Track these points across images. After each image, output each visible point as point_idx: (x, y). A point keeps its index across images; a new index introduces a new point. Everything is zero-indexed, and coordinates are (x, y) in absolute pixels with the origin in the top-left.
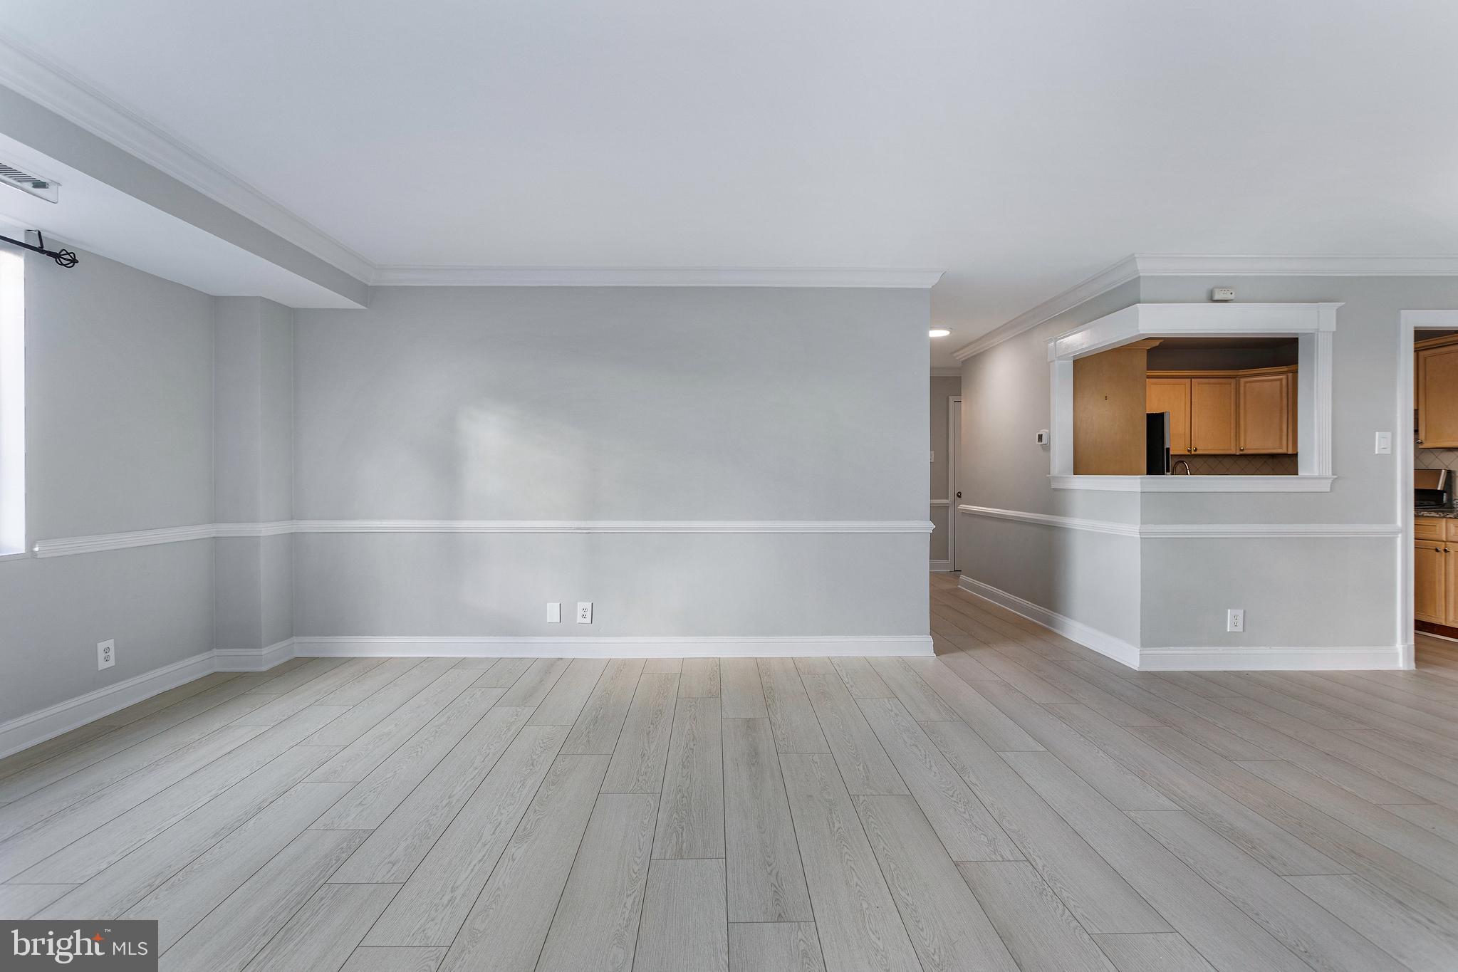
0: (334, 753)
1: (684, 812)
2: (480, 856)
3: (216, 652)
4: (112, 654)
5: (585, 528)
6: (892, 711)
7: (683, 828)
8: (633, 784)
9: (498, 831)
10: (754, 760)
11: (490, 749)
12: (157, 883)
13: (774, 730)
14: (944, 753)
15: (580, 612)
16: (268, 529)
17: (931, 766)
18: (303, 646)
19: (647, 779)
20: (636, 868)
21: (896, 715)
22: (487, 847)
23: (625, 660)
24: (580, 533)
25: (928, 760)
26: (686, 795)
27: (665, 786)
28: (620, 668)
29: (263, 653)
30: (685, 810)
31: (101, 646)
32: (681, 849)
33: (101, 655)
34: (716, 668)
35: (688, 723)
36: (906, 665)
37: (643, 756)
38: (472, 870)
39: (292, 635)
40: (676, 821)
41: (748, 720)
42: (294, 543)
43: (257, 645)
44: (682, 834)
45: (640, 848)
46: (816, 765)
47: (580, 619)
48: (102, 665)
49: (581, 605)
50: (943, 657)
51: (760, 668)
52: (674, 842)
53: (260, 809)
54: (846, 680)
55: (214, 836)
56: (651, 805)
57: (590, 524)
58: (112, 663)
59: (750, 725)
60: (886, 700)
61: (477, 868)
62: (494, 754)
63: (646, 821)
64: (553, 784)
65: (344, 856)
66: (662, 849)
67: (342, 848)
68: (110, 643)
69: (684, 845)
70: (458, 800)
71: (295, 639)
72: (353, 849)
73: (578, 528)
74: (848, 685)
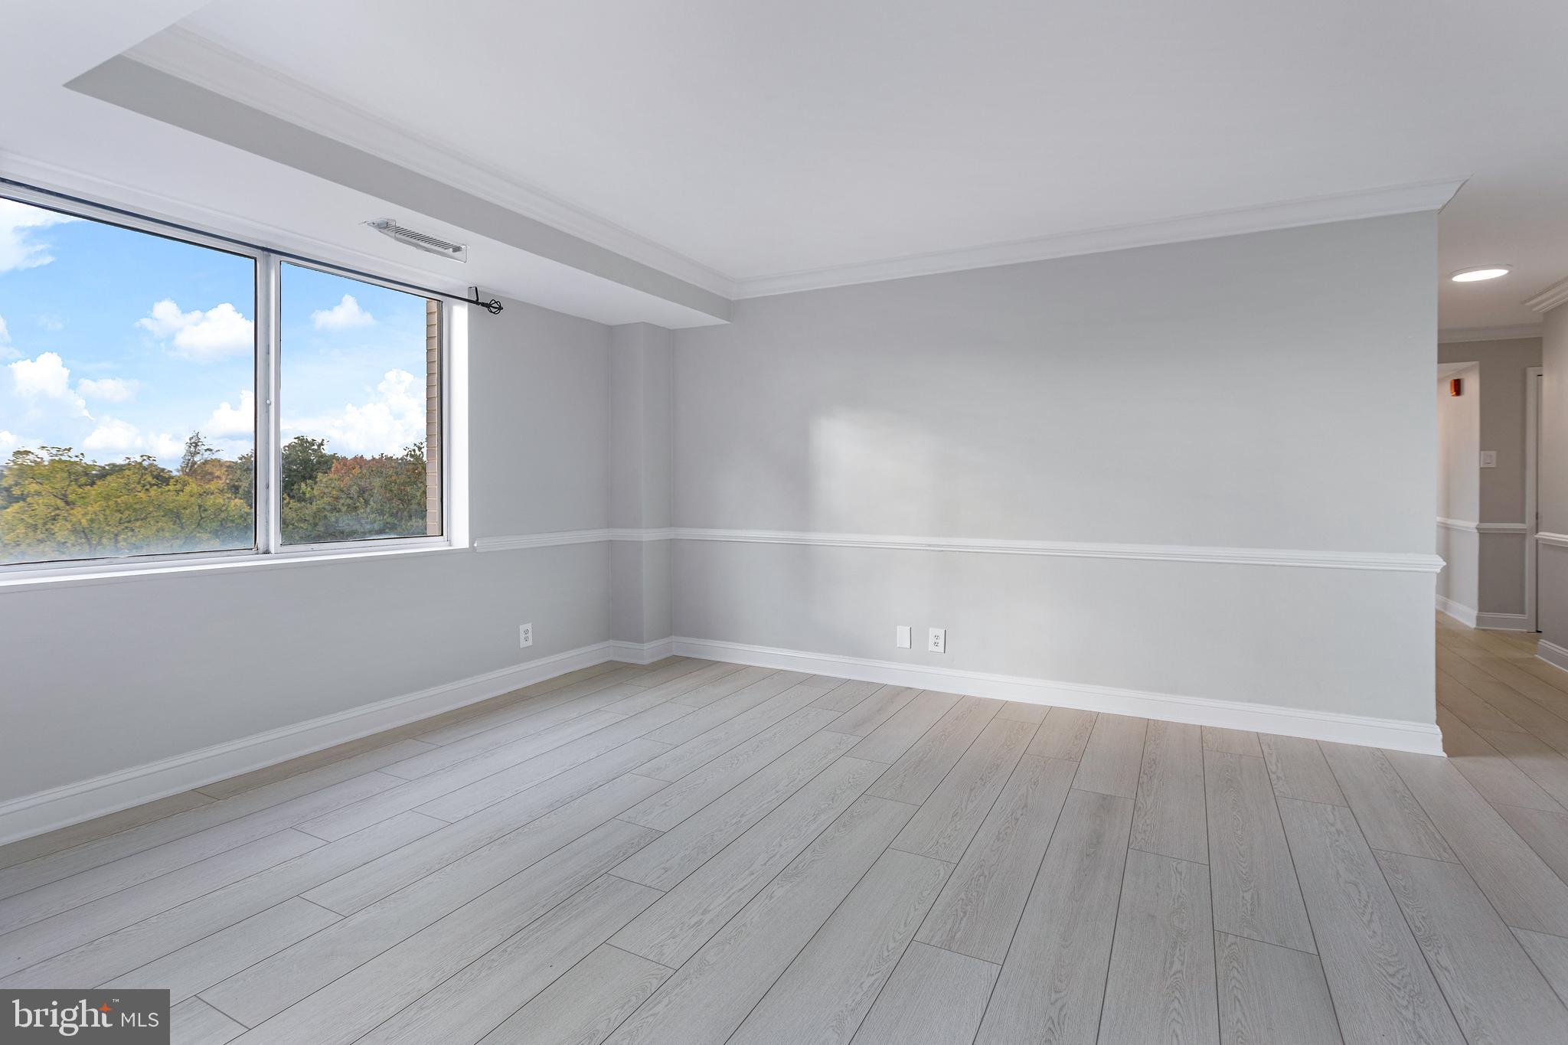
0: (665, 750)
1: (975, 894)
2: (741, 886)
3: (611, 642)
4: (530, 635)
5: (938, 546)
6: (1332, 825)
7: (965, 913)
8: (930, 844)
9: (770, 862)
10: (1092, 850)
11: (799, 774)
12: (496, 837)
13: (1135, 817)
14: (1404, 908)
15: (931, 640)
16: (648, 535)
17: (1370, 921)
18: (680, 645)
19: (947, 843)
20: (892, 945)
21: (1339, 832)
22: (753, 877)
23: (980, 699)
24: (932, 551)
25: (1369, 910)
26: (986, 873)
27: (966, 857)
28: (971, 707)
29: (645, 648)
30: (978, 892)
31: (523, 628)
32: (953, 938)
33: (522, 636)
34: (1089, 723)
35: (1025, 786)
36: (1385, 761)
37: (955, 815)
38: (730, 897)
39: (671, 635)
40: (960, 902)
41: (1104, 797)
42: (672, 547)
43: (638, 639)
44: (962, 919)
45: (905, 923)
46: (1178, 875)
47: (931, 647)
48: (523, 644)
49: (933, 631)
50: (1460, 761)
51: (1150, 731)
52: (948, 927)
53: (590, 790)
54: (1273, 768)
55: (549, 806)
56: (939, 875)
57: (942, 541)
58: (530, 643)
59: (1105, 804)
60: (1329, 808)
61: (734, 897)
62: (800, 781)
63: (925, 893)
64: (844, 826)
65: (632, 851)
66: (931, 931)
67: (633, 843)
68: (529, 626)
69: (958, 935)
70: (747, 821)
71: (674, 638)
72: (641, 846)
73: (930, 545)
74: (1272, 776)
